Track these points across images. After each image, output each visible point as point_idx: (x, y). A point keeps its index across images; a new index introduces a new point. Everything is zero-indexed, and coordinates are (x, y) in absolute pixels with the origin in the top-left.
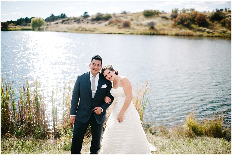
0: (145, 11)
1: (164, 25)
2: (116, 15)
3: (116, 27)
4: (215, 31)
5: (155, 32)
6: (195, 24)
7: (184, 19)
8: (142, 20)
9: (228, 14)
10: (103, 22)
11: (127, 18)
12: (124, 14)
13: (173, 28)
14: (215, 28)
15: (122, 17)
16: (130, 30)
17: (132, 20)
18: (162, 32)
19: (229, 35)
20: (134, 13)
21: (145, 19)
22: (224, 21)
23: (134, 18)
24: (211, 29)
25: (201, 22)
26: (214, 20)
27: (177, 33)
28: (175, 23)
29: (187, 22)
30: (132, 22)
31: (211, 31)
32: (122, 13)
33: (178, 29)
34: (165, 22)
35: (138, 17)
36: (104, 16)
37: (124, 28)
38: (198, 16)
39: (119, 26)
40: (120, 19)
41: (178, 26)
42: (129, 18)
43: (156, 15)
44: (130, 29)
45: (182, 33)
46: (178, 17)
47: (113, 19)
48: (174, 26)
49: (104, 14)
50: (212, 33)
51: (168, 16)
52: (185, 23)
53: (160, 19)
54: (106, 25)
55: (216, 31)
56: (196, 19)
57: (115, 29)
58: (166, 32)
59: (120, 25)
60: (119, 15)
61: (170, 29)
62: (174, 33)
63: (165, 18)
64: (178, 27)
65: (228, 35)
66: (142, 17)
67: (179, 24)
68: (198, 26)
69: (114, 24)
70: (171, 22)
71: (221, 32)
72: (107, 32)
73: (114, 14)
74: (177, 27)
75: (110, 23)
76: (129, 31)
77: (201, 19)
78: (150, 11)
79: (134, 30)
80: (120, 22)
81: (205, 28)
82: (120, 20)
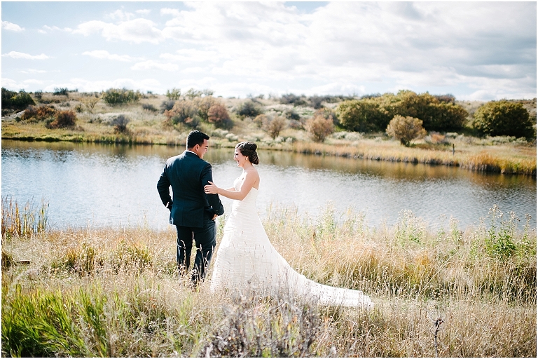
0: (108, 92)
1: (146, 124)
2: (44, 97)
3: (42, 124)
4: (242, 138)
5: (127, 138)
6: (208, 123)
7: (186, 111)
8: (101, 110)
9: (270, 105)
10: (11, 112)
11: (68, 105)
12: (63, 96)
13: (164, 129)
14: (245, 130)
15: (58, 102)
16: (74, 132)
17: (79, 110)
18: (140, 138)
19: (265, 144)
20: (86, 94)
21: (108, 108)
22: (261, 118)
23: (84, 106)
24: (236, 134)
25: (218, 119)
26: (244, 116)
27: (171, 140)
28: (169, 120)
29: (192, 120)
30: (78, 115)
31: (236, 137)
32: (58, 93)
33: (174, 131)
34: (150, 117)
35: (93, 105)
36: (15, 98)
37: (60, 127)
38: (212, 108)
39: (48, 122)
40: (52, 107)
41: (175, 125)
42: (74, 104)
43: (133, 102)
44: (73, 129)
45: (179, 140)
46: (175, 108)
47: (38, 106)
48: (167, 126)
49: (16, 93)
50: (237, 140)
51: (157, 104)
52: (189, 121)
53: (140, 109)
54: (18, 120)
55: (245, 137)
56: (209, 114)
57: (39, 130)
58: (149, 139)
59: (51, 121)
60: (51, 97)
61: (157, 131)
62: (164, 141)
63: (150, 108)
64: (175, 128)
65: (263, 146)
66: (101, 103)
67: (176, 122)
68: (213, 125)
69: (39, 117)
70: (162, 118)
71: (252, 139)
72: (20, 136)
73: (39, 95)
74: (172, 128)
75: (27, 116)
76: (70, 136)
77: (219, 113)
78: (120, 93)
79: (82, 133)
80: (52, 113)
81: (226, 131)
82: (53, 110)
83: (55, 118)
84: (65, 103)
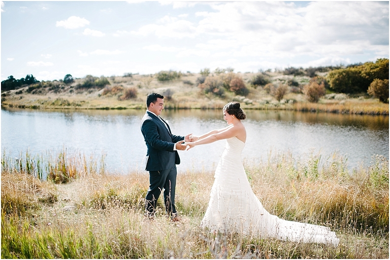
0: (159, 74)
1: (186, 94)
2: (116, 80)
3: (115, 97)
4: (255, 102)
5: (173, 105)
6: (230, 91)
7: (214, 84)
8: (154, 86)
9: (276, 76)
10: (95, 91)
11: (132, 84)
12: (129, 78)
13: (199, 97)
14: (257, 96)
15: (125, 82)
16: (136, 103)
17: (140, 87)
18: (182, 105)
19: (273, 106)
20: (144, 76)
21: (160, 85)
22: (269, 86)
23: (143, 84)
24: (251, 98)
25: (237, 89)
26: (256, 85)
27: (204, 105)
28: (202, 91)
29: (218, 90)
30: (139, 91)
31: (251, 101)
32: (125, 76)
33: (206, 99)
34: (188, 89)
35: (149, 83)
36: (97, 81)
37: (127, 99)
38: (233, 80)
39: (119, 96)
40: (122, 86)
41: (207, 95)
42: (136, 83)
43: (176, 79)
44: (135, 100)
45: (209, 105)
46: (206, 82)
47: (112, 86)
48: (201, 95)
49: (98, 78)
50: (251, 103)
51: (193, 80)
52: (216, 91)
53: (181, 84)
54: (100, 96)
55: (257, 101)
56: (230, 85)
57: (113, 102)
58: (188, 105)
59: (121, 95)
60: (121, 79)
61: (194, 99)
62: (199, 106)
63: (189, 83)
64: (206, 97)
65: (271, 107)
66: (155, 81)
67: (207, 92)
68: (234, 93)
69: (113, 93)
70: (197, 90)
71: (263, 102)
72: (101, 107)
73: (113, 78)
74: (204, 96)
75: (106, 93)
76: (134, 105)
77: (238, 84)
78: (167, 74)
79: (141, 103)
80: (121, 90)
81: (243, 97)
82: (122, 88)
83: (123, 94)
84: (130, 83)
